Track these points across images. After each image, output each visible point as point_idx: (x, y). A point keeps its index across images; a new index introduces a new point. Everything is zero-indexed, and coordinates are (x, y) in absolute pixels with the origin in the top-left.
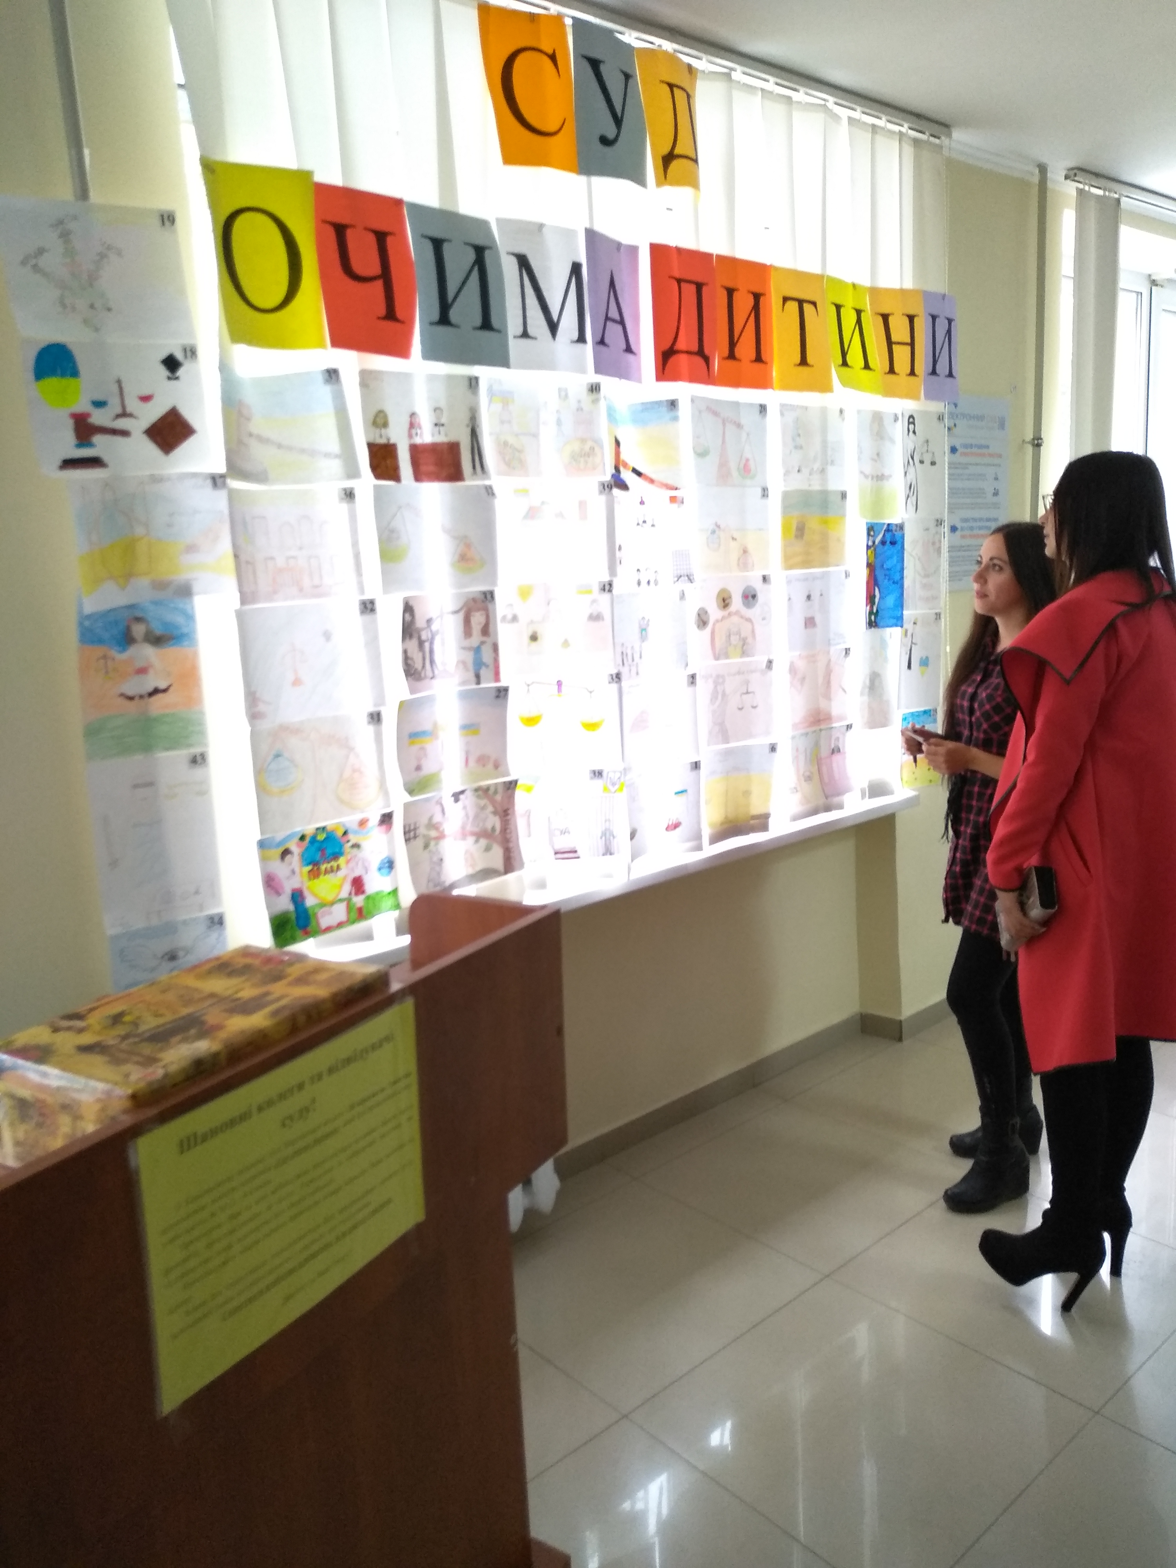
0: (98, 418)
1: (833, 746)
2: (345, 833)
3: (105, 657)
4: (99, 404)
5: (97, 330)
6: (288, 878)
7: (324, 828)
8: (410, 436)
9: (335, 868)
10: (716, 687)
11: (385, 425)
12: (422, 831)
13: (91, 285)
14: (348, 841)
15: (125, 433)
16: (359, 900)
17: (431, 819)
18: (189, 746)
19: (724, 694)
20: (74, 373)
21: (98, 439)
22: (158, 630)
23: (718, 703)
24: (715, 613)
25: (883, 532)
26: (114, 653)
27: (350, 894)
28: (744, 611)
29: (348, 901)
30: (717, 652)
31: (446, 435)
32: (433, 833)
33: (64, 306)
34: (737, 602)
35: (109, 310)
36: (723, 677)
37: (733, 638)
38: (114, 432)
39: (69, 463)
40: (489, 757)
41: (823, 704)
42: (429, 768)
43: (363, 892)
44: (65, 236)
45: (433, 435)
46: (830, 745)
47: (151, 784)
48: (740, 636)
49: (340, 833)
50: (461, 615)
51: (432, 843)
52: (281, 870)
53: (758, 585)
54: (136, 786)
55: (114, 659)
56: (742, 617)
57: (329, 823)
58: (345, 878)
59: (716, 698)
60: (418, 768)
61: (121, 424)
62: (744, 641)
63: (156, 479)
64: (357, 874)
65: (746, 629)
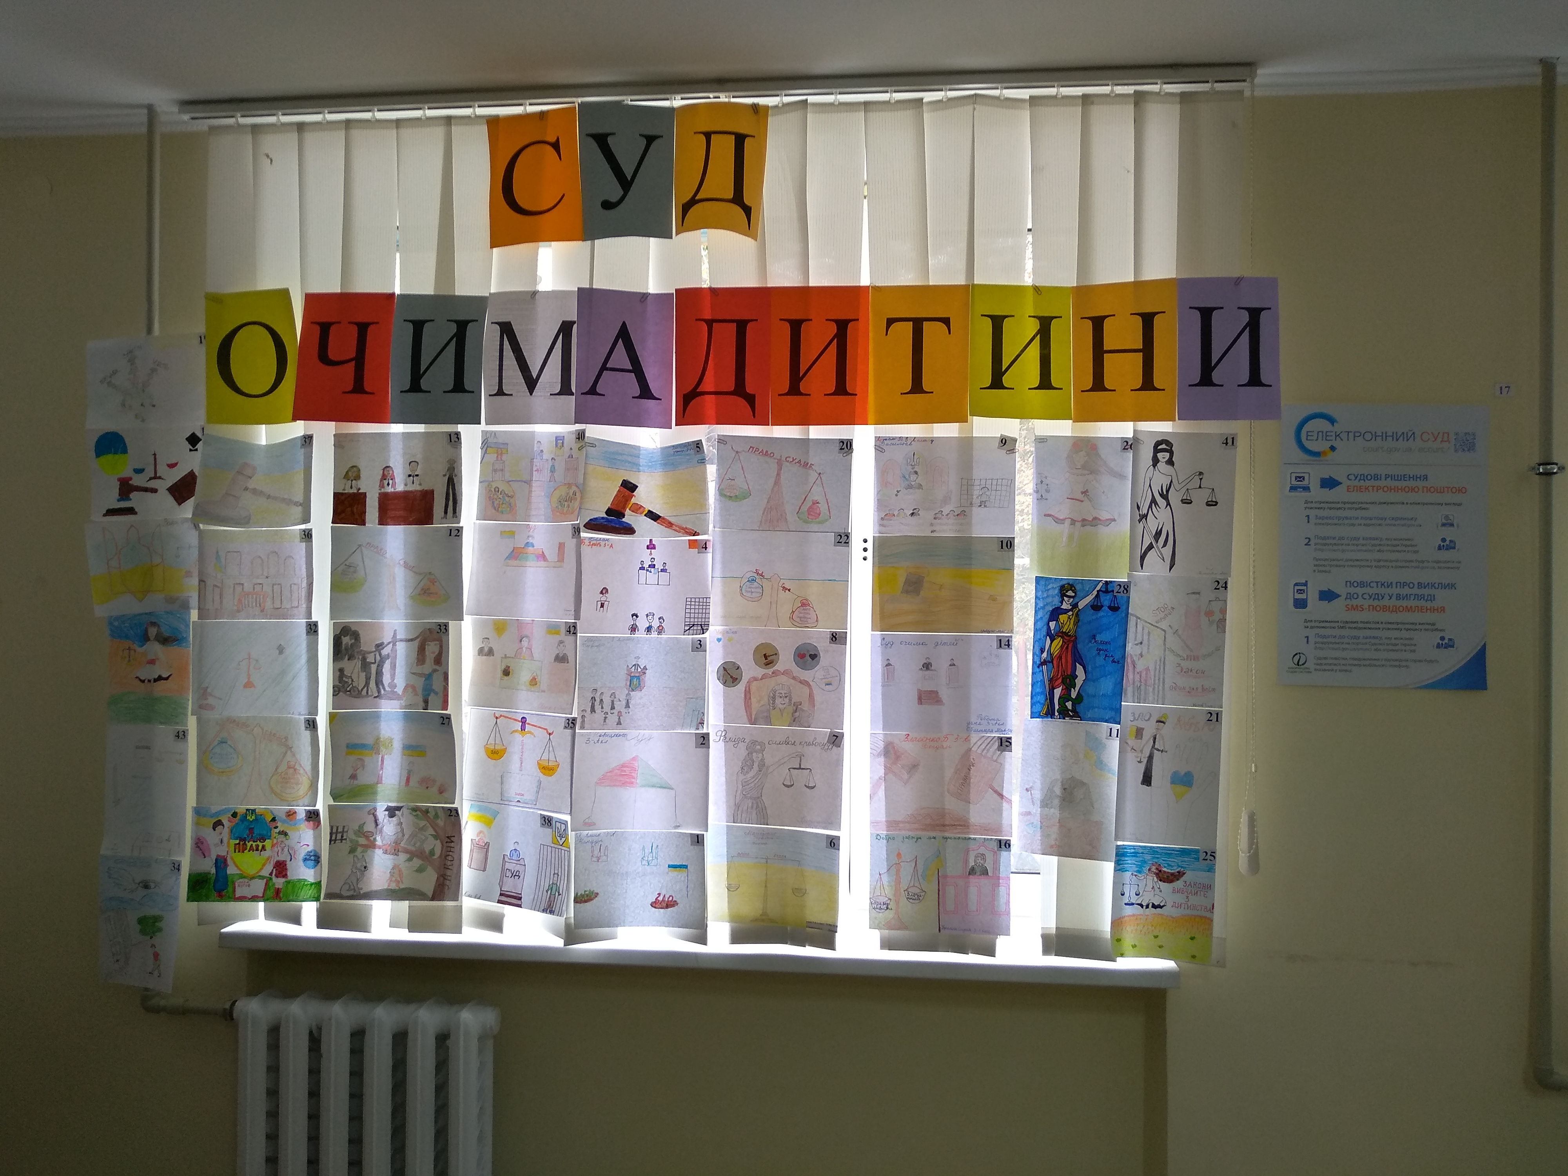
0: (138, 480)
1: (972, 863)
2: (274, 820)
3: (129, 649)
4: (139, 471)
5: (143, 421)
6: (216, 845)
7: (254, 811)
8: (382, 486)
9: (260, 848)
10: (750, 754)
11: (358, 478)
12: (351, 835)
13: (143, 391)
14: (276, 827)
15: (155, 491)
16: (279, 882)
17: (361, 826)
18: (177, 723)
19: (762, 764)
20: (125, 451)
21: (133, 495)
22: (166, 633)
23: (752, 774)
24: (750, 669)
25: (1095, 593)
26: (136, 647)
27: (271, 874)
28: (797, 671)
29: (269, 880)
30: (754, 713)
31: (420, 484)
32: (362, 841)
33: (124, 405)
34: (786, 661)
35: (154, 406)
36: (762, 744)
37: (778, 701)
38: (146, 490)
39: (111, 512)
40: (434, 781)
41: (951, 804)
42: (364, 778)
43: (285, 876)
44: (132, 361)
45: (406, 485)
46: (966, 861)
47: (148, 748)
48: (790, 700)
49: (269, 818)
50: (416, 643)
51: (360, 849)
52: (211, 837)
53: (823, 645)
54: (137, 747)
55: (135, 651)
56: (794, 678)
57: (260, 807)
58: (268, 859)
59: (751, 768)
60: (354, 777)
61: (153, 484)
62: (797, 707)
63: (169, 523)
64: (281, 858)
65: (800, 694)
